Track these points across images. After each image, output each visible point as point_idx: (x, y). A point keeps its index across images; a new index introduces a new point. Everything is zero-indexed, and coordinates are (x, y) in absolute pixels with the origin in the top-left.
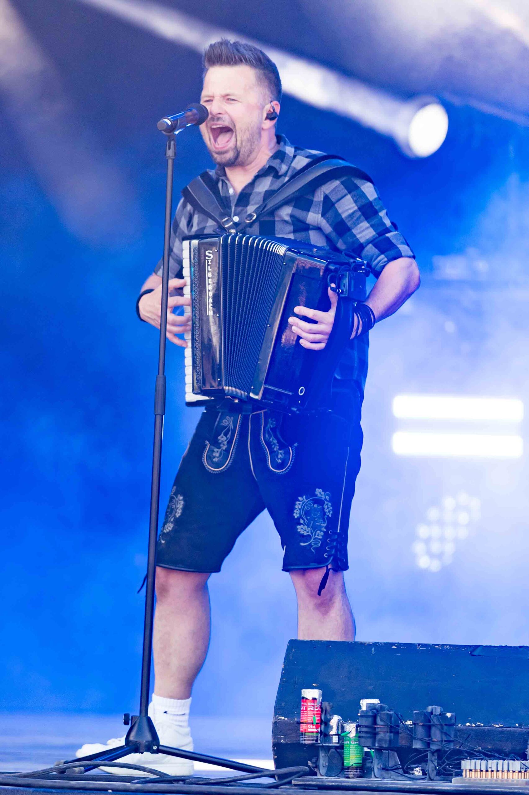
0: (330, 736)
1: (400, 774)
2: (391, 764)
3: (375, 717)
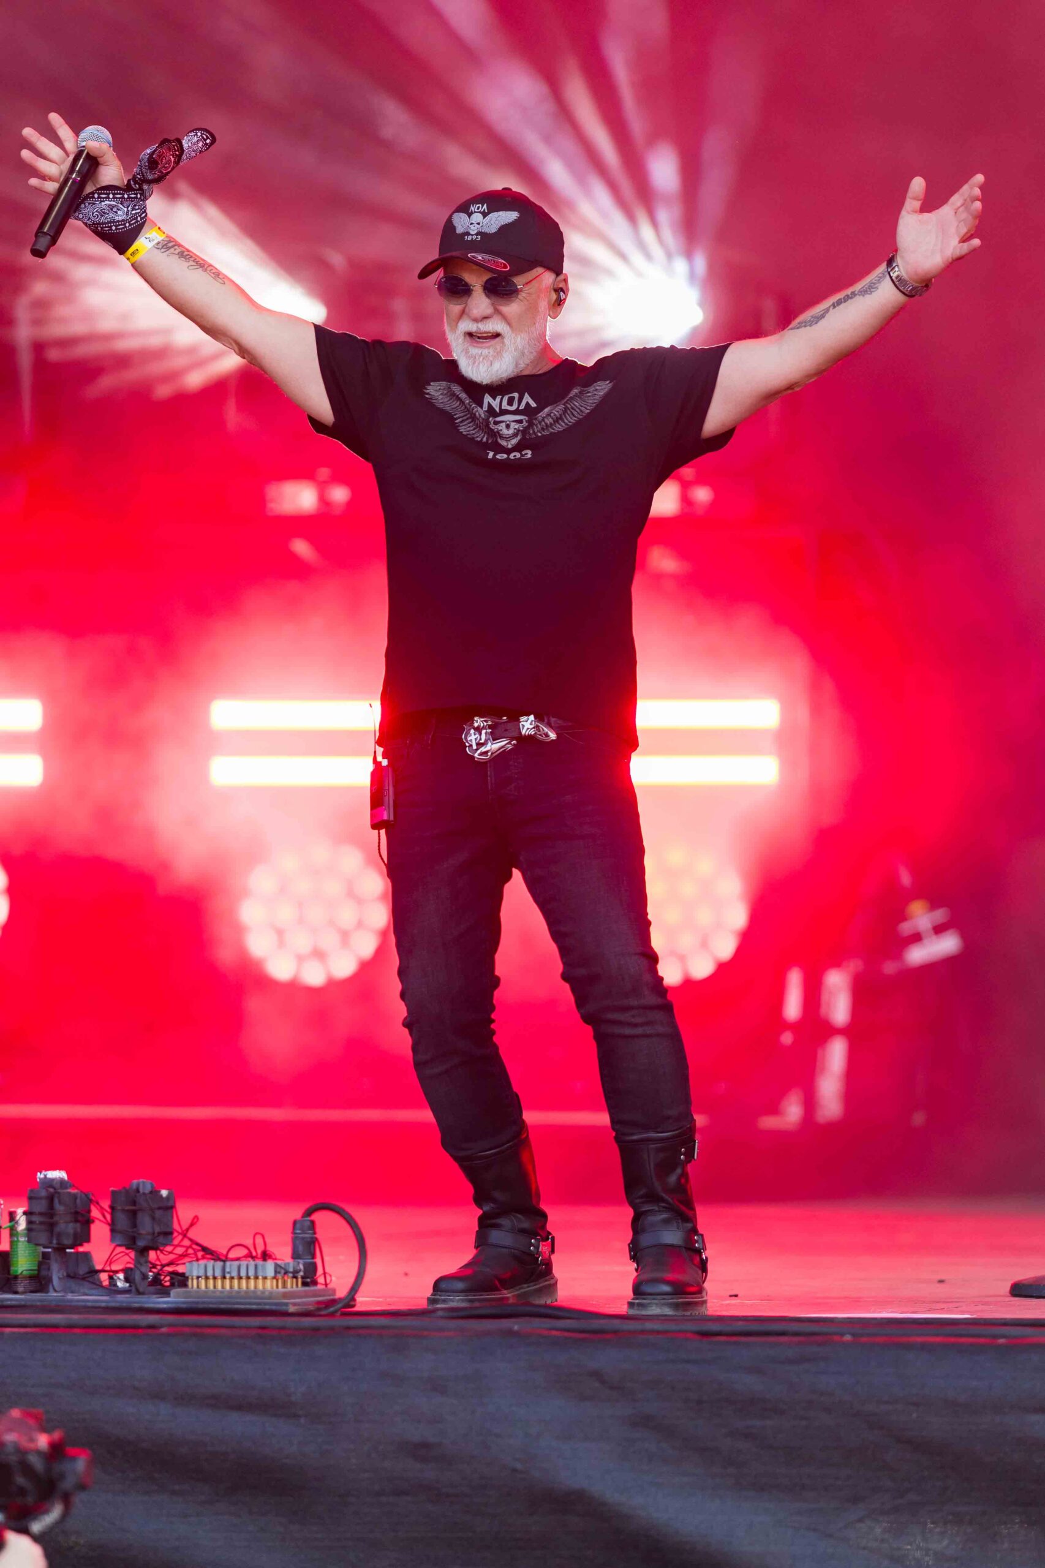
1: (97, 1285)
2: (82, 1270)
3: (51, 1199)
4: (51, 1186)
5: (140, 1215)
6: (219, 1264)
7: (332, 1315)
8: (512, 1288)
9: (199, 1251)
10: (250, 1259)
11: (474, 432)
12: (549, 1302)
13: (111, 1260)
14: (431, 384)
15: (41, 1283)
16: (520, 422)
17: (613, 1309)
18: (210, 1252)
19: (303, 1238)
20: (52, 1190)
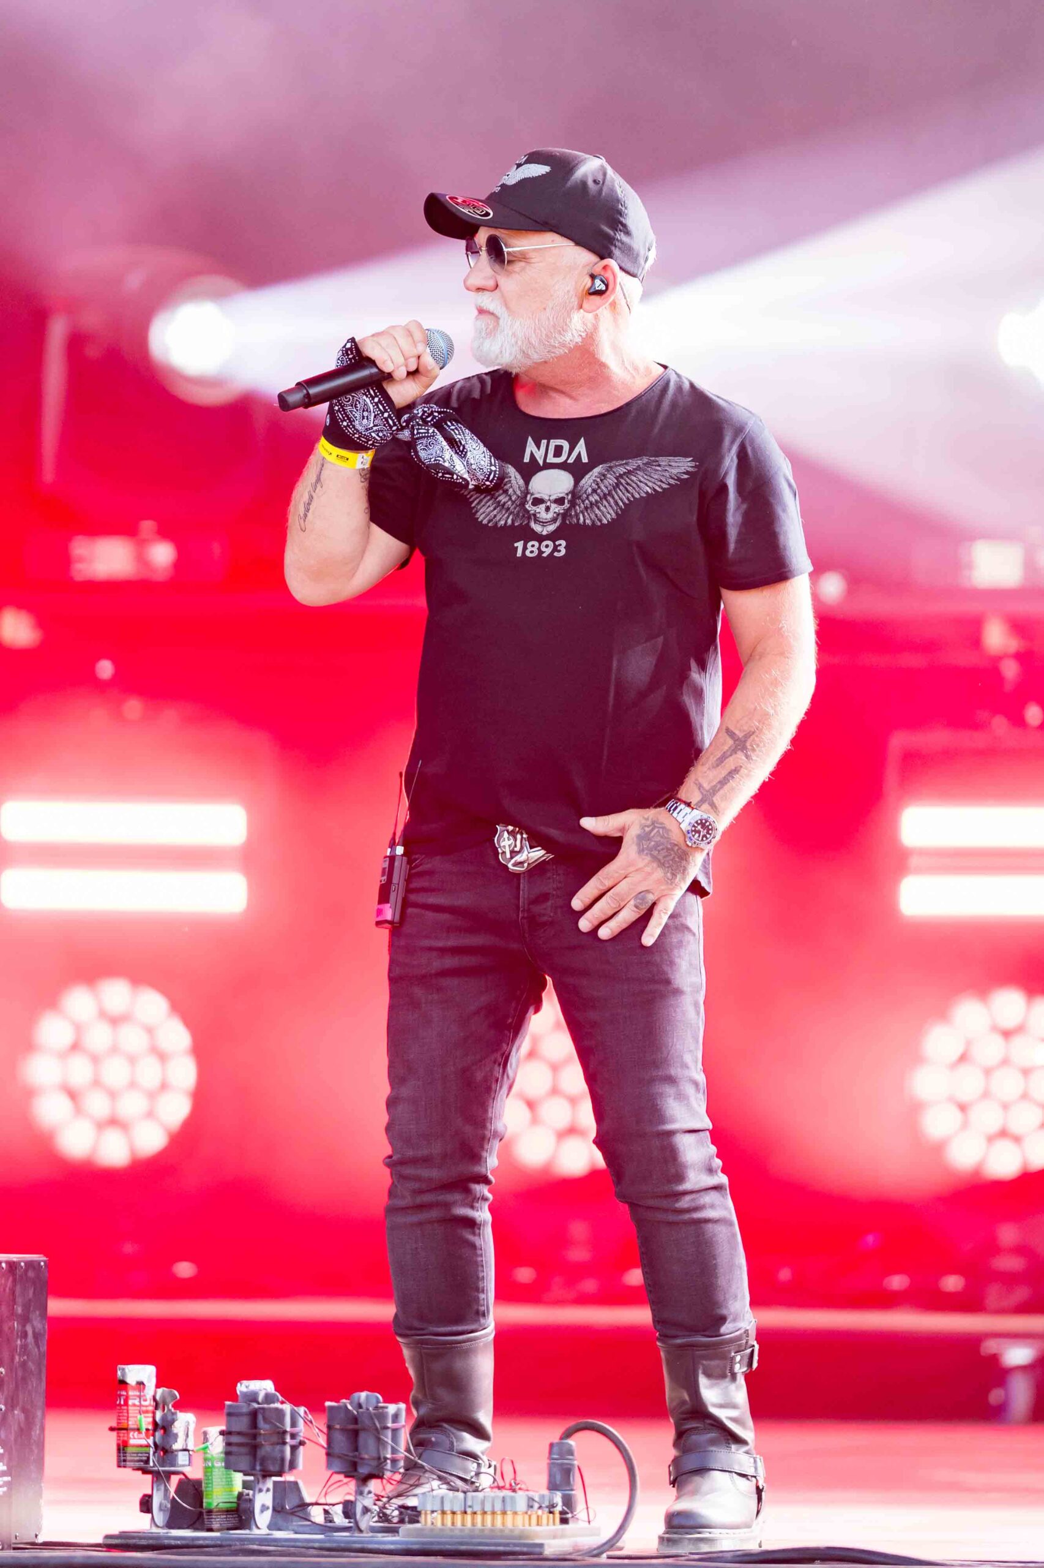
0: (173, 1452)
1: (309, 1521)
2: (292, 1503)
3: (253, 1416)
4: (254, 1401)
5: (362, 1436)
15: (240, 1518)
19: (562, 1464)
20: (255, 1406)
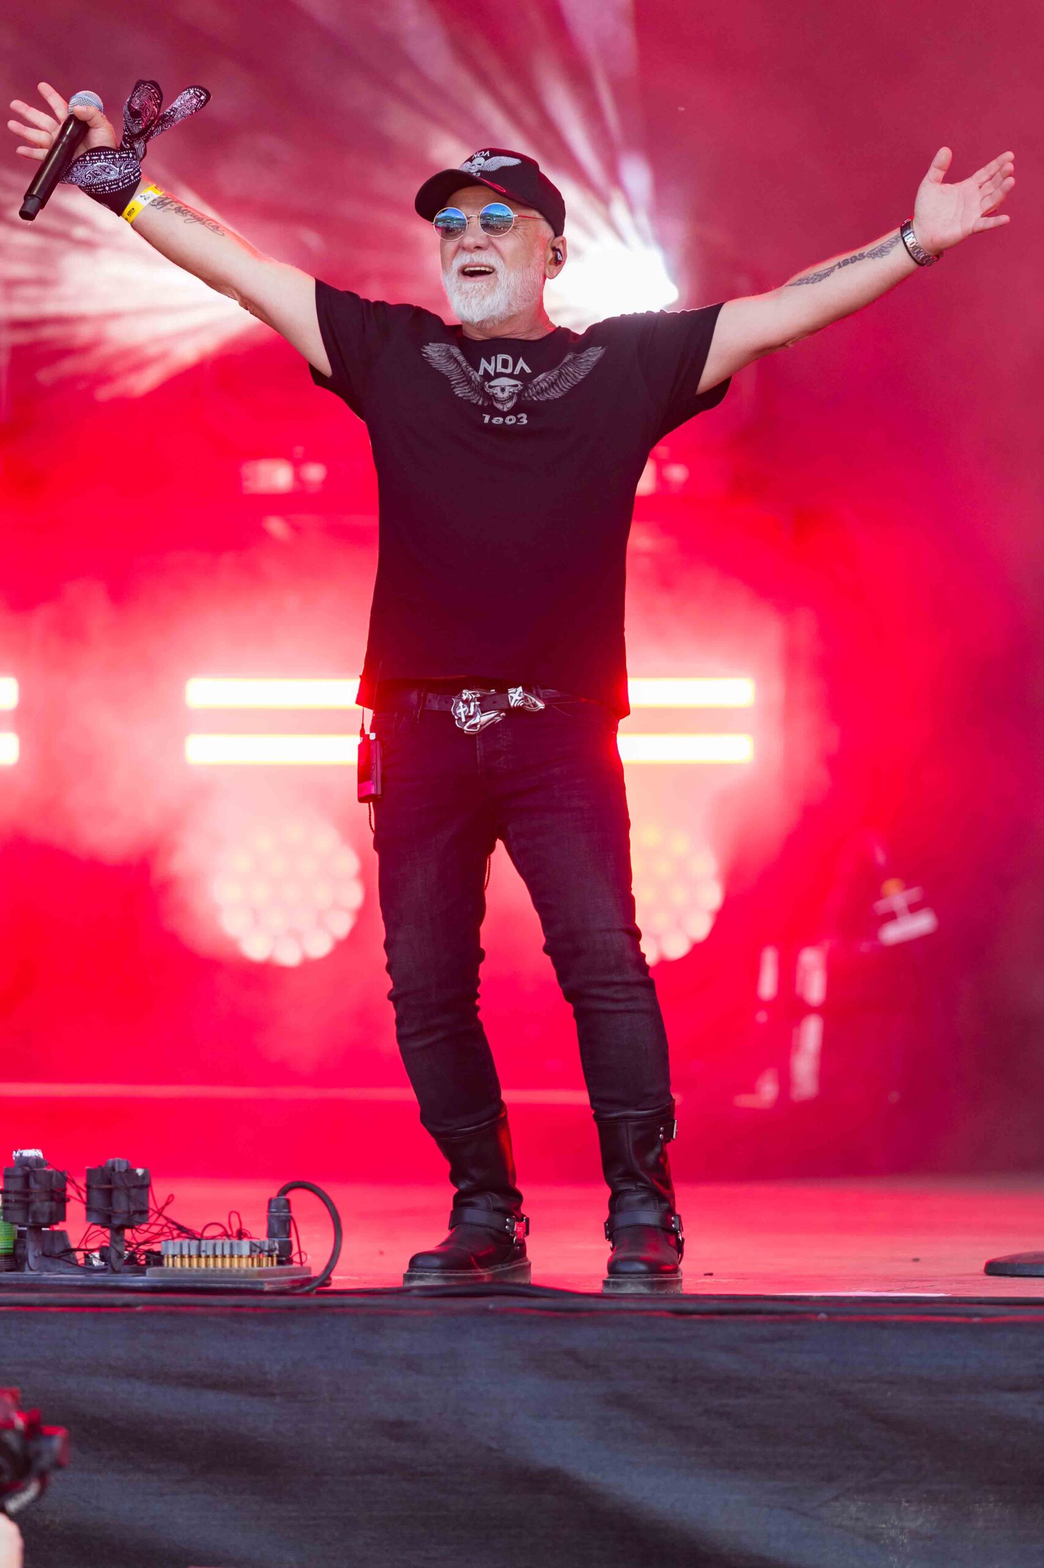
1: (72, 1263)
2: (58, 1249)
3: (26, 1178)
4: (27, 1165)
5: (115, 1193)
6: (195, 1243)
7: (307, 1293)
8: (487, 1267)
9: (174, 1229)
10: (225, 1237)
11: (469, 394)
12: (523, 1281)
13: (87, 1238)
14: (430, 344)
15: (16, 1261)
16: (516, 386)
17: (587, 1288)
18: (186, 1230)
19: (279, 1216)
20: (27, 1168)
